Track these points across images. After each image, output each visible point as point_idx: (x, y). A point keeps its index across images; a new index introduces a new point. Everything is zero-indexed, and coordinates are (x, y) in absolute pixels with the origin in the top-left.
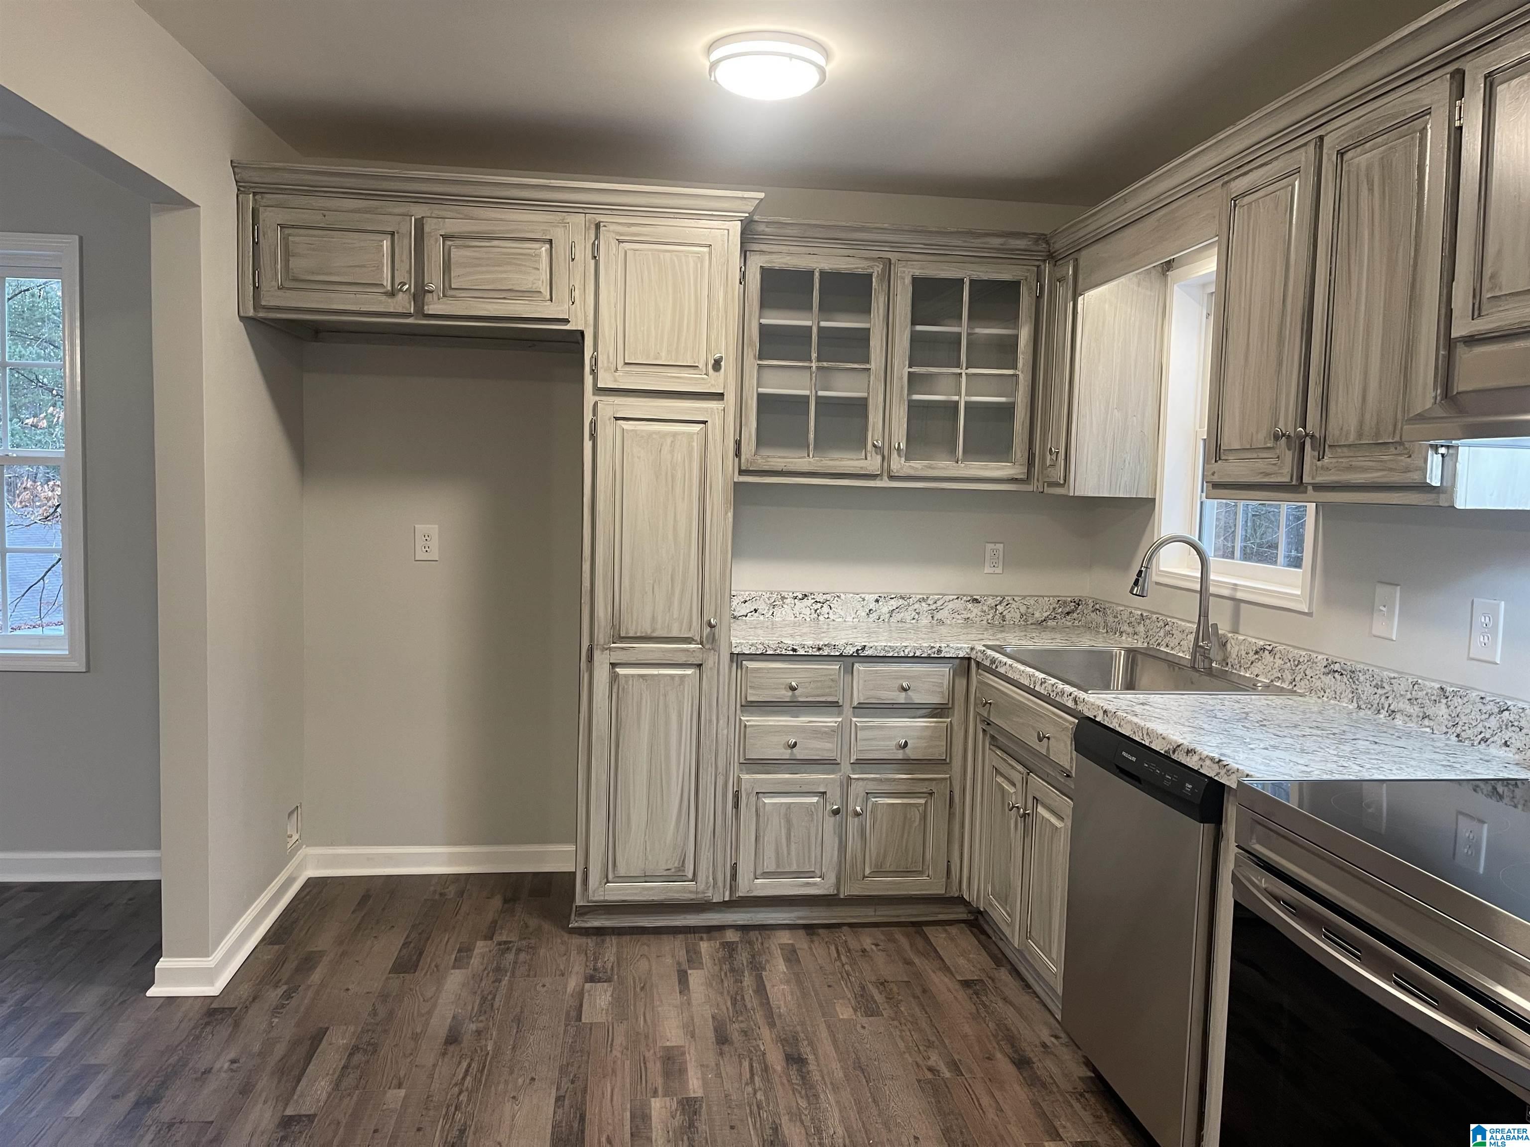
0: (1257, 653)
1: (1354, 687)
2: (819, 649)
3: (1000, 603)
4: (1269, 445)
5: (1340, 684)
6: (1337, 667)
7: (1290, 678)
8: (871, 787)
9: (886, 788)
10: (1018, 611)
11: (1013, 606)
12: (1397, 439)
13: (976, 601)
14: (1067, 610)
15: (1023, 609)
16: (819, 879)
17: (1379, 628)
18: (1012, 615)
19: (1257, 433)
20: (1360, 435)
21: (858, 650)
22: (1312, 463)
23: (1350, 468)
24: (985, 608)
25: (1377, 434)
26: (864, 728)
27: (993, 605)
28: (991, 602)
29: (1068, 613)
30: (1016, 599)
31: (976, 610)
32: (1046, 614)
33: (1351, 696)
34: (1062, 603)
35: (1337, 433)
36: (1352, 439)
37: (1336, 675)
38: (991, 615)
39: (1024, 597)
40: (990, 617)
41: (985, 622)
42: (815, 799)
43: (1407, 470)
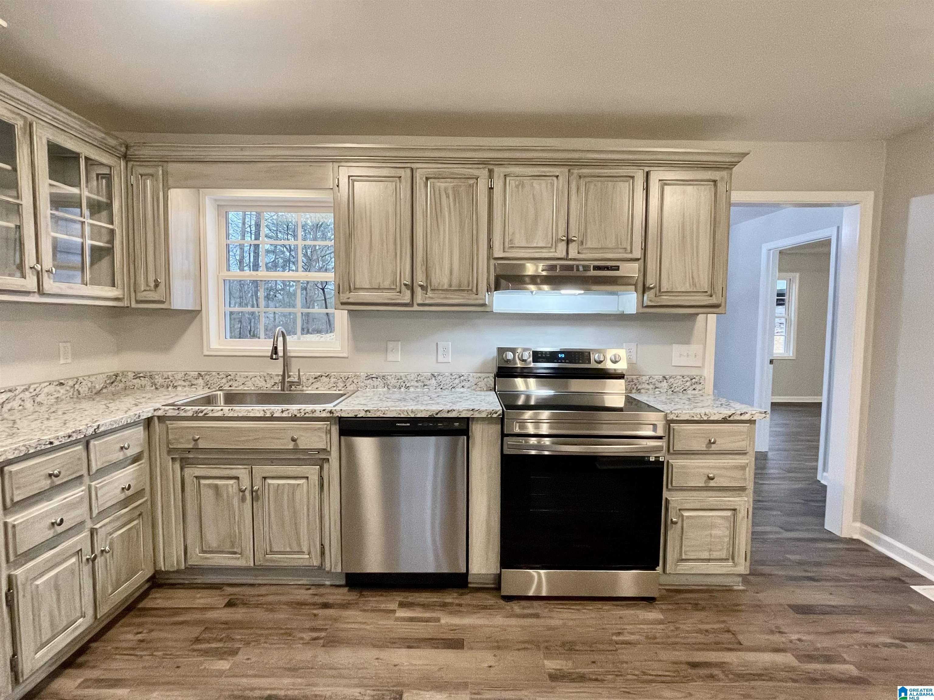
0: (316, 378)
1: (385, 382)
2: (69, 436)
3: (77, 382)
4: (392, 287)
5: (376, 382)
6: (373, 376)
7: (343, 385)
8: (109, 528)
9: (118, 523)
10: (86, 386)
11: (84, 383)
12: (470, 288)
13: (62, 384)
14: (112, 381)
15: (89, 385)
16: (81, 620)
17: (391, 357)
18: (84, 389)
19: (383, 282)
20: (450, 286)
21: (95, 429)
22: (422, 296)
23: (446, 298)
24: (68, 388)
25: (460, 286)
26: (102, 487)
27: (72, 385)
28: (71, 383)
29: (112, 383)
30: (85, 378)
31: (62, 390)
32: (101, 386)
33: (383, 385)
34: (109, 377)
35: (436, 285)
36: (446, 287)
37: (374, 379)
38: (72, 392)
39: (89, 376)
40: (71, 394)
41: (68, 398)
42: (74, 560)
43: (477, 299)
